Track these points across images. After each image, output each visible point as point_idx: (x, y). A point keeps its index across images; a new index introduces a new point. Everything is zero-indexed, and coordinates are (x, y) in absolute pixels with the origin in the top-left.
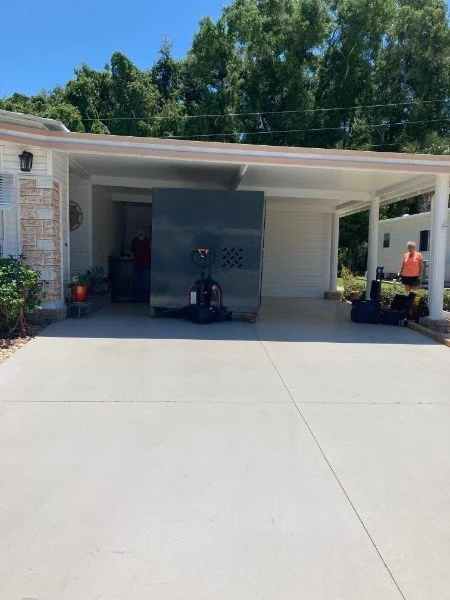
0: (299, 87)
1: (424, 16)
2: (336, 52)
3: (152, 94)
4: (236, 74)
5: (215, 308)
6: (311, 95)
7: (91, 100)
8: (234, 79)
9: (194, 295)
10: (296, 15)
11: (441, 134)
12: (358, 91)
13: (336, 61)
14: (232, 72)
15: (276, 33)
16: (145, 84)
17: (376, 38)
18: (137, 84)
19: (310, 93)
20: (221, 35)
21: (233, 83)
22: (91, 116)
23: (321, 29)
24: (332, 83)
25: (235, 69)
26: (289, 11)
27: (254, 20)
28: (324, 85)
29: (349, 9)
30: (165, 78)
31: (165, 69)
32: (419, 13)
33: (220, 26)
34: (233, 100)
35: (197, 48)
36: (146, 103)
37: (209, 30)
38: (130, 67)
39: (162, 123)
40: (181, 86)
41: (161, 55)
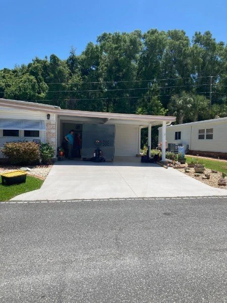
0: (129, 70)
1: (180, 44)
2: (144, 57)
3: (67, 72)
5: (101, 158)
6: (135, 73)
7: (40, 73)
8: (102, 67)
9: (95, 154)
10: (128, 43)
11: (186, 92)
12: (154, 72)
13: (145, 60)
15: (120, 50)
16: (64, 67)
17: (161, 52)
18: (61, 67)
19: (134, 72)
20: (97, 51)
21: (102, 69)
22: (40, 80)
23: (137, 49)
24: (144, 68)
25: (103, 64)
26: (125, 42)
27: (111, 46)
28: (140, 69)
29: (149, 41)
31: (72, 61)
32: (177, 43)
33: (97, 48)
34: (102, 75)
35: (87, 53)
36: (65, 76)
38: (58, 60)
39: (72, 84)
40: (79, 67)
41: (71, 54)
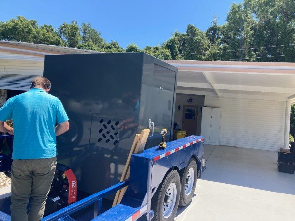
3: (206, 42)
4: (249, 29)
7: (176, 46)
8: (248, 31)
14: (246, 28)
16: (202, 37)
18: (198, 38)
20: (240, 11)
21: (247, 34)
22: (176, 53)
25: (248, 26)
30: (214, 34)
31: (214, 30)
33: (239, 7)
34: (247, 41)
35: (228, 18)
36: (202, 46)
37: (233, 9)
38: (196, 30)
39: (209, 55)
40: (222, 37)
41: (212, 23)
